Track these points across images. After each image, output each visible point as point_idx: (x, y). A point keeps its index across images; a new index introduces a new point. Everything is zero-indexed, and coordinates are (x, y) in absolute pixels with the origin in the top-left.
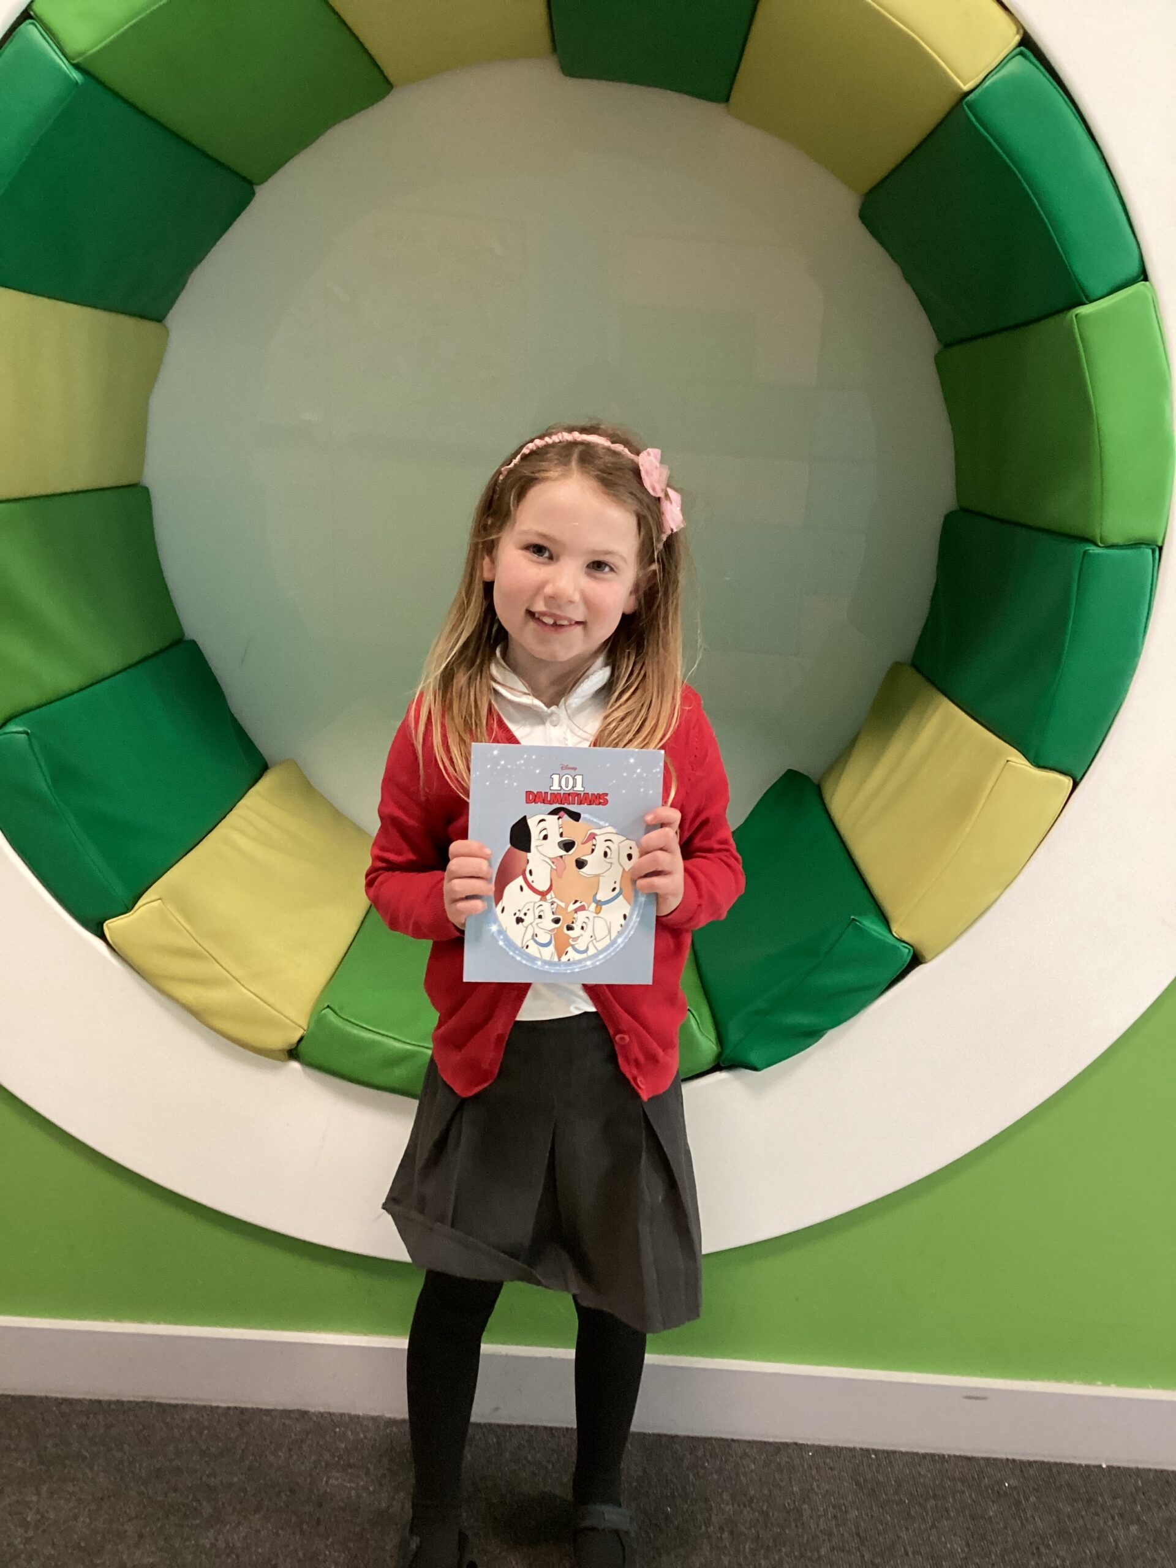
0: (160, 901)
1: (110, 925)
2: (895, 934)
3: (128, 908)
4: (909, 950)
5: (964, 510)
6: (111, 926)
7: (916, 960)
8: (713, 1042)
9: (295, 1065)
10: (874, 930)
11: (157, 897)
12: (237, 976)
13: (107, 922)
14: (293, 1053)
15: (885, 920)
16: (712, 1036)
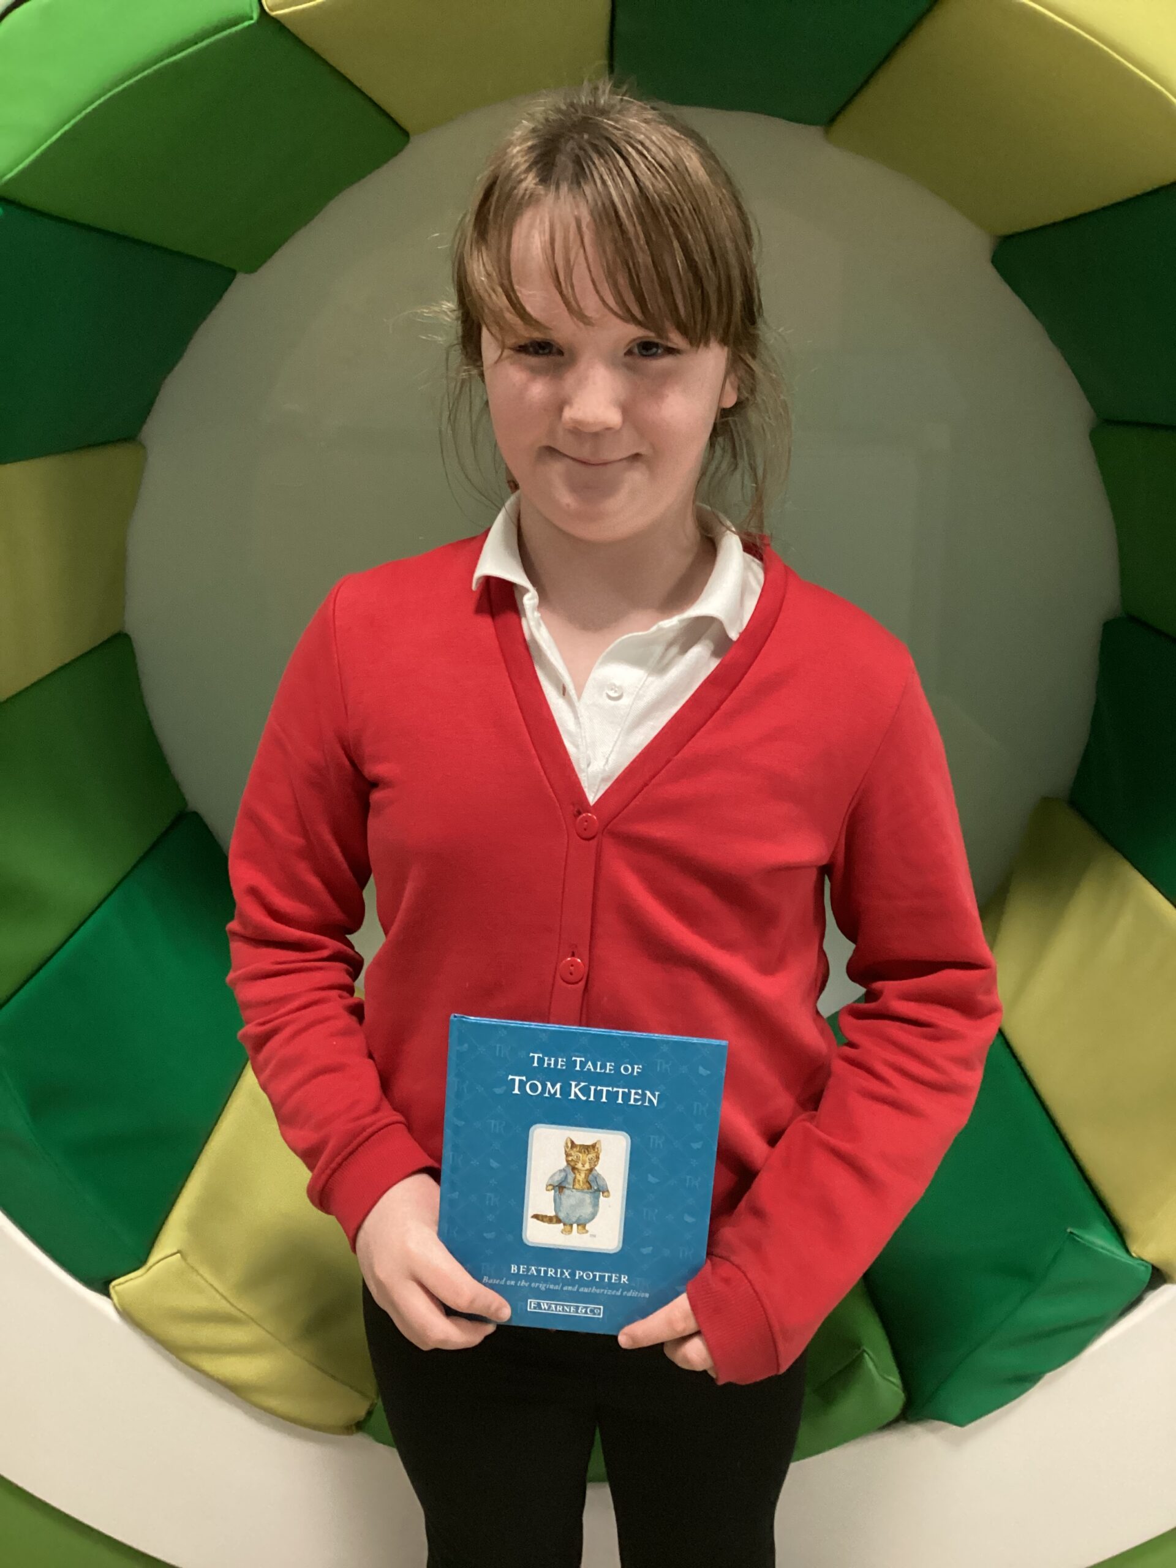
0: (179, 1255)
1: (117, 1288)
2: (1134, 1254)
3: (139, 1260)
4: (1146, 1267)
5: (1132, 619)
6: (119, 1286)
7: (1158, 1277)
8: (898, 1387)
9: (364, 1438)
10: (1103, 1248)
11: (175, 1250)
13: (114, 1283)
14: (362, 1424)
15: (1119, 1233)
16: (896, 1379)
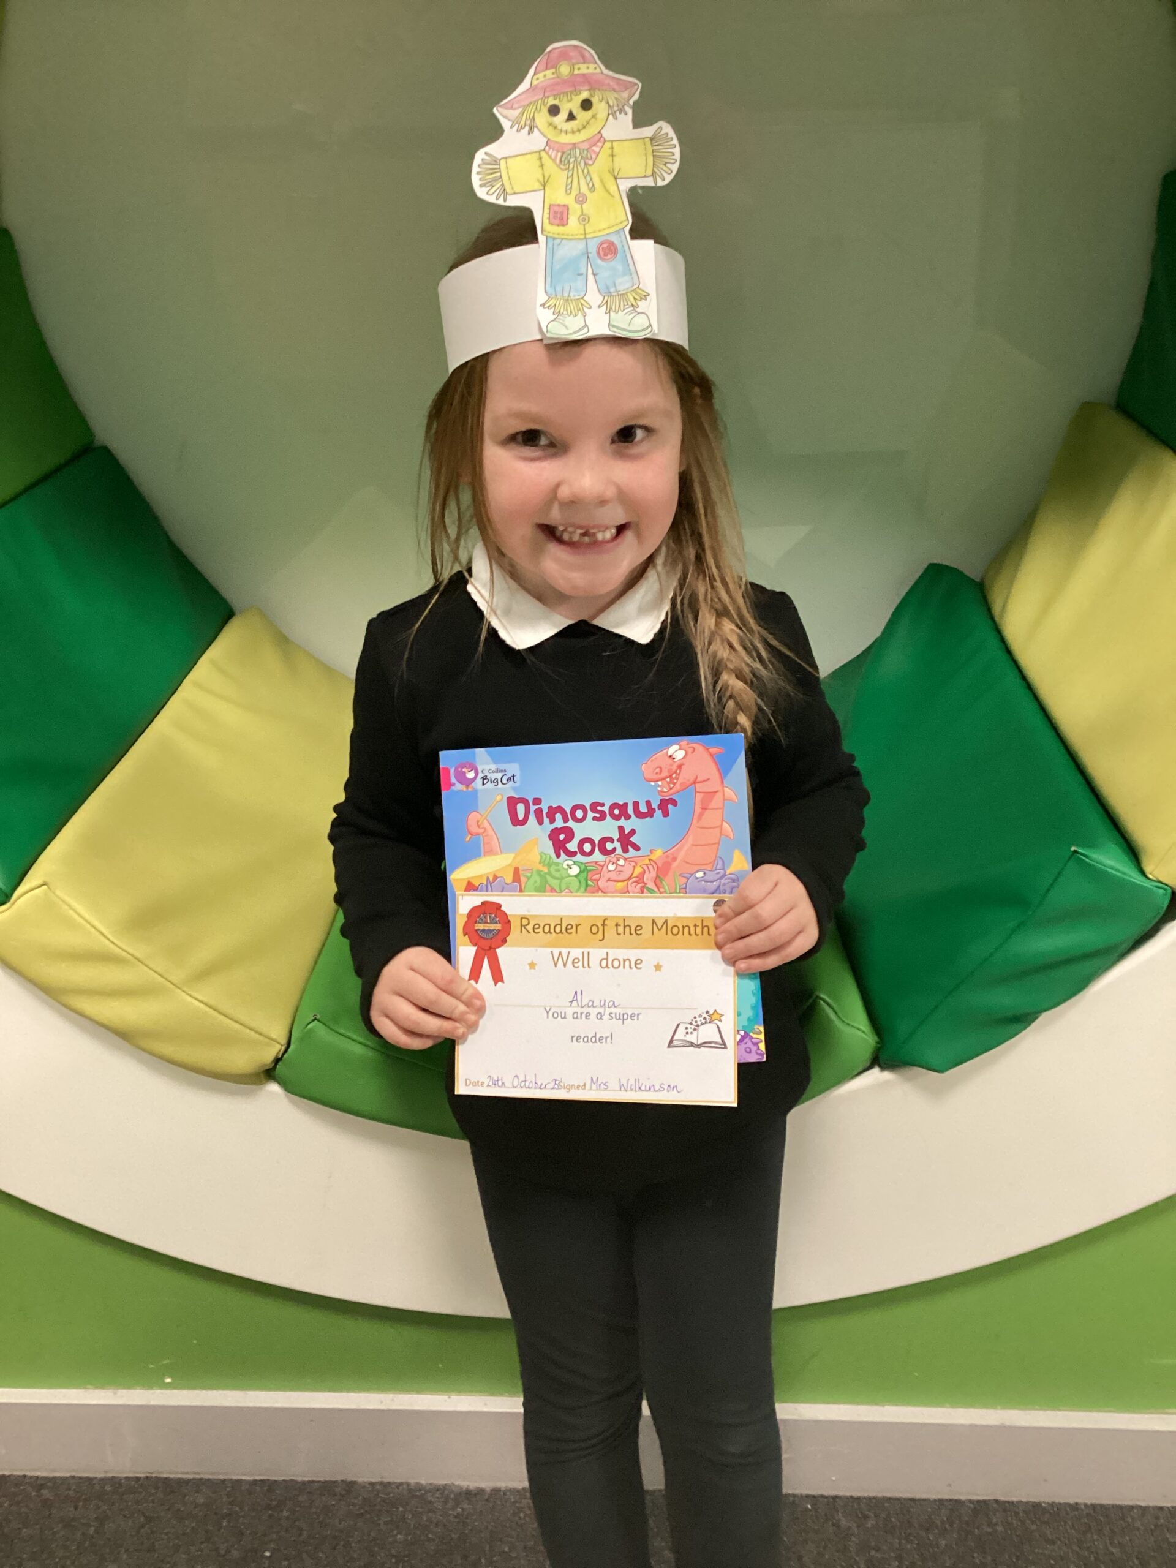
0: (47, 887)
2: (1150, 876)
3: (7, 896)
4: (1164, 890)
8: (865, 1032)
9: (274, 1088)
10: (1112, 868)
11: (40, 882)
12: (175, 981)
14: (270, 1073)
15: (1133, 853)
16: (865, 1026)
